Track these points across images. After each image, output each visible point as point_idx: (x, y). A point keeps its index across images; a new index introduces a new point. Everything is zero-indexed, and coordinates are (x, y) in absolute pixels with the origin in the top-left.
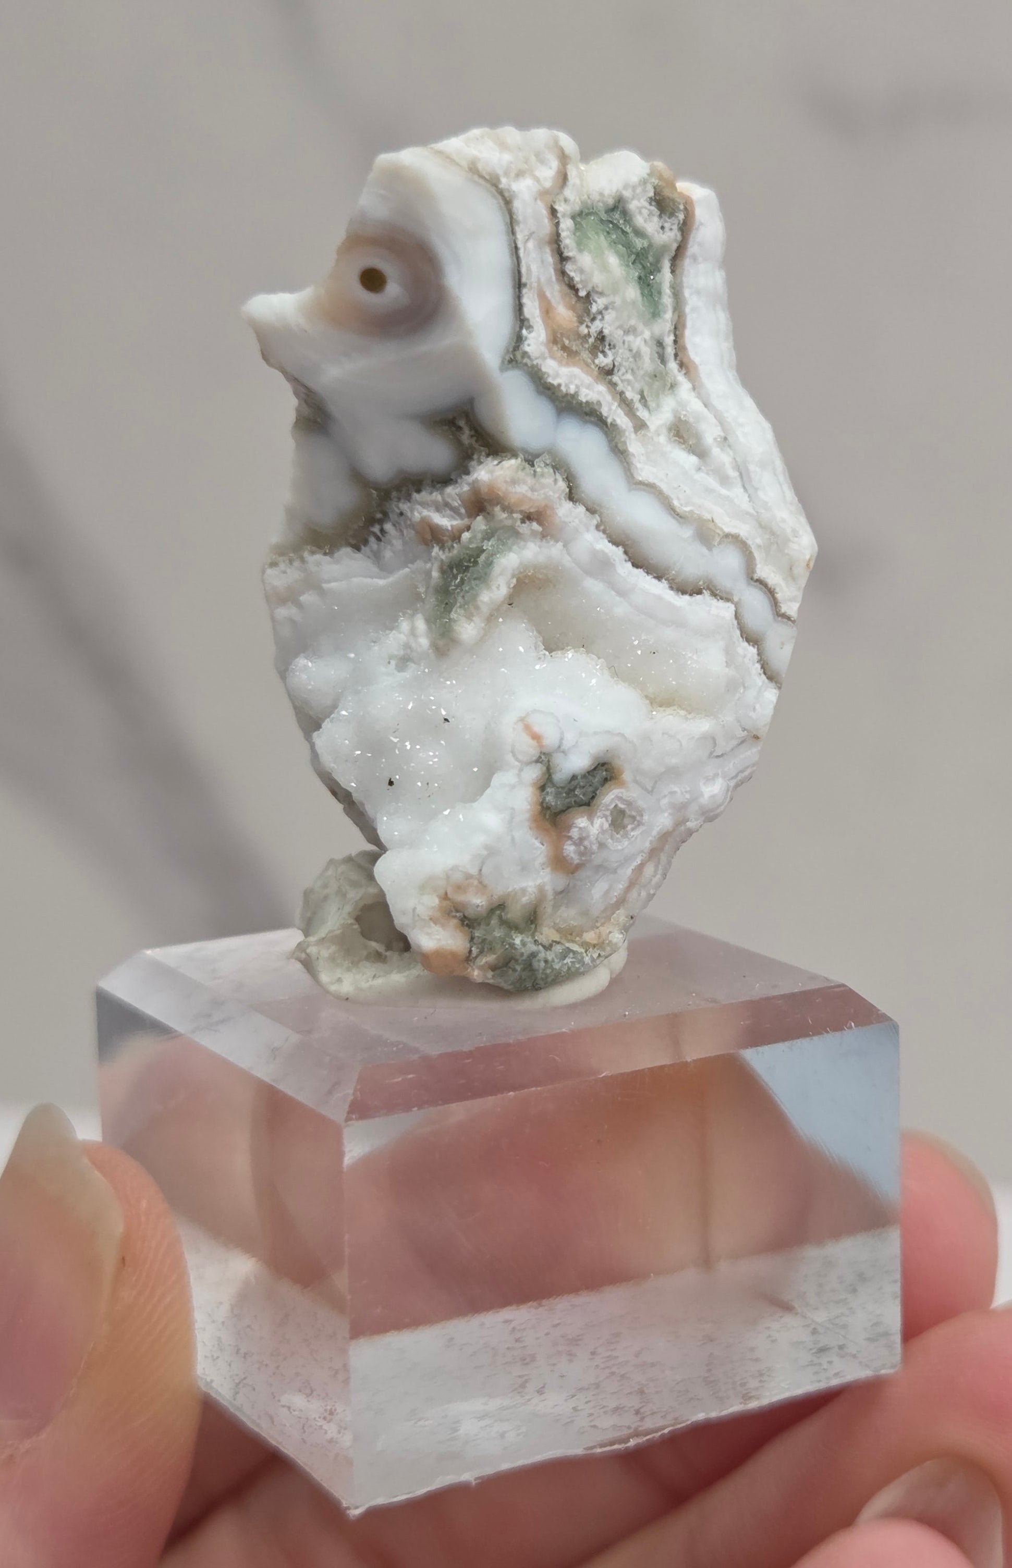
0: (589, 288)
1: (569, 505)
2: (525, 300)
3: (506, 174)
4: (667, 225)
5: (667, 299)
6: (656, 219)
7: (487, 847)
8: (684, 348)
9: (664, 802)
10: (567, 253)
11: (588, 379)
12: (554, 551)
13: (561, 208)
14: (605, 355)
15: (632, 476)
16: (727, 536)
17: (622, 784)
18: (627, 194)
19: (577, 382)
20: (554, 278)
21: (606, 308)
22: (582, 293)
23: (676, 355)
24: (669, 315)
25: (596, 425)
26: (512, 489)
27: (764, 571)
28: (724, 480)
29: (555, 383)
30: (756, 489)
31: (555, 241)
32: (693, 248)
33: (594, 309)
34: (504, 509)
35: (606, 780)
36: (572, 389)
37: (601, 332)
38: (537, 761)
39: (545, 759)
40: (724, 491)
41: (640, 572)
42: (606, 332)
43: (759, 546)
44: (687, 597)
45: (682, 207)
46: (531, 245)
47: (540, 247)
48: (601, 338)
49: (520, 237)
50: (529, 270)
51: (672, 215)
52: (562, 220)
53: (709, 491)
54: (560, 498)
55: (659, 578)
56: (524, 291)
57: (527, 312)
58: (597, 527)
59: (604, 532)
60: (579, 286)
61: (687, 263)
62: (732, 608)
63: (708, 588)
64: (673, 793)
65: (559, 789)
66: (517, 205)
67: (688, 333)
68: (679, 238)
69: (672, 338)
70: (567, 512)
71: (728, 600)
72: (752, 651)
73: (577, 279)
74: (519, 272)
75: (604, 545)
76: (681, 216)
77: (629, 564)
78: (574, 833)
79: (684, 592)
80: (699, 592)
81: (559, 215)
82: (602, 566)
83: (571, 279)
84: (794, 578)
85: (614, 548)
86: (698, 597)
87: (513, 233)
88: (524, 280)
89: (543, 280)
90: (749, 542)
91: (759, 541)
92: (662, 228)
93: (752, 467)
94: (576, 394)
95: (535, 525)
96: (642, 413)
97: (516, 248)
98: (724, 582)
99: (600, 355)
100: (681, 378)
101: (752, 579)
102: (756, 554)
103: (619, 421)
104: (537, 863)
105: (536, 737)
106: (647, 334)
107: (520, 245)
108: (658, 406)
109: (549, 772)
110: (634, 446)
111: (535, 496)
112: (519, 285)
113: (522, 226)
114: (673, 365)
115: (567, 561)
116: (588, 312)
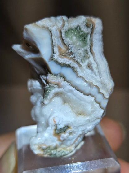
0: (69, 44)
1: (64, 82)
2: (54, 49)
3: (50, 26)
4: (88, 29)
5: (89, 42)
6: (86, 29)
7: (45, 139)
8: (92, 50)
9: (80, 130)
10: (64, 39)
11: (68, 60)
12: (61, 89)
13: (62, 31)
14: (72, 55)
15: (78, 75)
16: (95, 86)
17: (71, 128)
18: (80, 25)
19: (66, 61)
20: (61, 43)
21: (72, 47)
22: (67, 45)
23: (90, 51)
24: (89, 45)
25: (70, 68)
26: (52, 81)
27: (102, 91)
28: (96, 75)
29: (60, 62)
30: (102, 76)
31: (61, 37)
32: (95, 32)
33: (70, 48)
34: (51, 84)
35: (67, 128)
36: (64, 63)
37: (71, 51)
38: (55, 126)
39: (56, 126)
40: (95, 77)
41: (78, 92)
42: (72, 51)
43: (101, 87)
44: (86, 96)
45: (92, 25)
46: (56, 38)
47: (58, 38)
48: (71, 52)
49: (53, 37)
50: (55, 43)
51: (89, 27)
52: (63, 33)
53: (93, 77)
54: (62, 81)
55: (82, 93)
56: (54, 47)
57: (54, 51)
58: (70, 85)
59: (71, 85)
60: (66, 44)
61: (93, 35)
62: (94, 98)
63: (90, 95)
64: (81, 129)
65: (58, 130)
66: (52, 32)
67: (93, 47)
68: (91, 31)
69: (89, 48)
70: (63, 83)
71: (94, 97)
72: (98, 105)
73: (66, 43)
74: (53, 44)
75: (71, 88)
76: (91, 27)
77: (76, 90)
78: (62, 136)
79: (86, 95)
80: (89, 95)
81: (62, 32)
82: (71, 91)
83: (65, 43)
84: (108, 92)
85: (73, 88)
86: (88, 96)
87: (52, 37)
88: (54, 45)
89: (58, 44)
90: (99, 86)
91: (101, 86)
92: (87, 30)
93: (102, 72)
94: (65, 63)
95: (57, 86)
96: (81, 63)
97: (52, 40)
98: (93, 94)
99: (71, 55)
100: (91, 55)
101: (99, 92)
102: (100, 88)
103: (75, 66)
104: (55, 140)
105: (55, 122)
106: (83, 49)
107: (53, 39)
108: (85, 62)
109: (56, 128)
110: (78, 70)
111: (57, 81)
112: (53, 46)
113: (53, 36)
114: (90, 53)
115: (64, 91)
116: (68, 48)
